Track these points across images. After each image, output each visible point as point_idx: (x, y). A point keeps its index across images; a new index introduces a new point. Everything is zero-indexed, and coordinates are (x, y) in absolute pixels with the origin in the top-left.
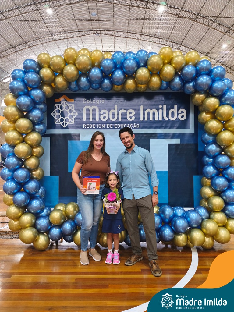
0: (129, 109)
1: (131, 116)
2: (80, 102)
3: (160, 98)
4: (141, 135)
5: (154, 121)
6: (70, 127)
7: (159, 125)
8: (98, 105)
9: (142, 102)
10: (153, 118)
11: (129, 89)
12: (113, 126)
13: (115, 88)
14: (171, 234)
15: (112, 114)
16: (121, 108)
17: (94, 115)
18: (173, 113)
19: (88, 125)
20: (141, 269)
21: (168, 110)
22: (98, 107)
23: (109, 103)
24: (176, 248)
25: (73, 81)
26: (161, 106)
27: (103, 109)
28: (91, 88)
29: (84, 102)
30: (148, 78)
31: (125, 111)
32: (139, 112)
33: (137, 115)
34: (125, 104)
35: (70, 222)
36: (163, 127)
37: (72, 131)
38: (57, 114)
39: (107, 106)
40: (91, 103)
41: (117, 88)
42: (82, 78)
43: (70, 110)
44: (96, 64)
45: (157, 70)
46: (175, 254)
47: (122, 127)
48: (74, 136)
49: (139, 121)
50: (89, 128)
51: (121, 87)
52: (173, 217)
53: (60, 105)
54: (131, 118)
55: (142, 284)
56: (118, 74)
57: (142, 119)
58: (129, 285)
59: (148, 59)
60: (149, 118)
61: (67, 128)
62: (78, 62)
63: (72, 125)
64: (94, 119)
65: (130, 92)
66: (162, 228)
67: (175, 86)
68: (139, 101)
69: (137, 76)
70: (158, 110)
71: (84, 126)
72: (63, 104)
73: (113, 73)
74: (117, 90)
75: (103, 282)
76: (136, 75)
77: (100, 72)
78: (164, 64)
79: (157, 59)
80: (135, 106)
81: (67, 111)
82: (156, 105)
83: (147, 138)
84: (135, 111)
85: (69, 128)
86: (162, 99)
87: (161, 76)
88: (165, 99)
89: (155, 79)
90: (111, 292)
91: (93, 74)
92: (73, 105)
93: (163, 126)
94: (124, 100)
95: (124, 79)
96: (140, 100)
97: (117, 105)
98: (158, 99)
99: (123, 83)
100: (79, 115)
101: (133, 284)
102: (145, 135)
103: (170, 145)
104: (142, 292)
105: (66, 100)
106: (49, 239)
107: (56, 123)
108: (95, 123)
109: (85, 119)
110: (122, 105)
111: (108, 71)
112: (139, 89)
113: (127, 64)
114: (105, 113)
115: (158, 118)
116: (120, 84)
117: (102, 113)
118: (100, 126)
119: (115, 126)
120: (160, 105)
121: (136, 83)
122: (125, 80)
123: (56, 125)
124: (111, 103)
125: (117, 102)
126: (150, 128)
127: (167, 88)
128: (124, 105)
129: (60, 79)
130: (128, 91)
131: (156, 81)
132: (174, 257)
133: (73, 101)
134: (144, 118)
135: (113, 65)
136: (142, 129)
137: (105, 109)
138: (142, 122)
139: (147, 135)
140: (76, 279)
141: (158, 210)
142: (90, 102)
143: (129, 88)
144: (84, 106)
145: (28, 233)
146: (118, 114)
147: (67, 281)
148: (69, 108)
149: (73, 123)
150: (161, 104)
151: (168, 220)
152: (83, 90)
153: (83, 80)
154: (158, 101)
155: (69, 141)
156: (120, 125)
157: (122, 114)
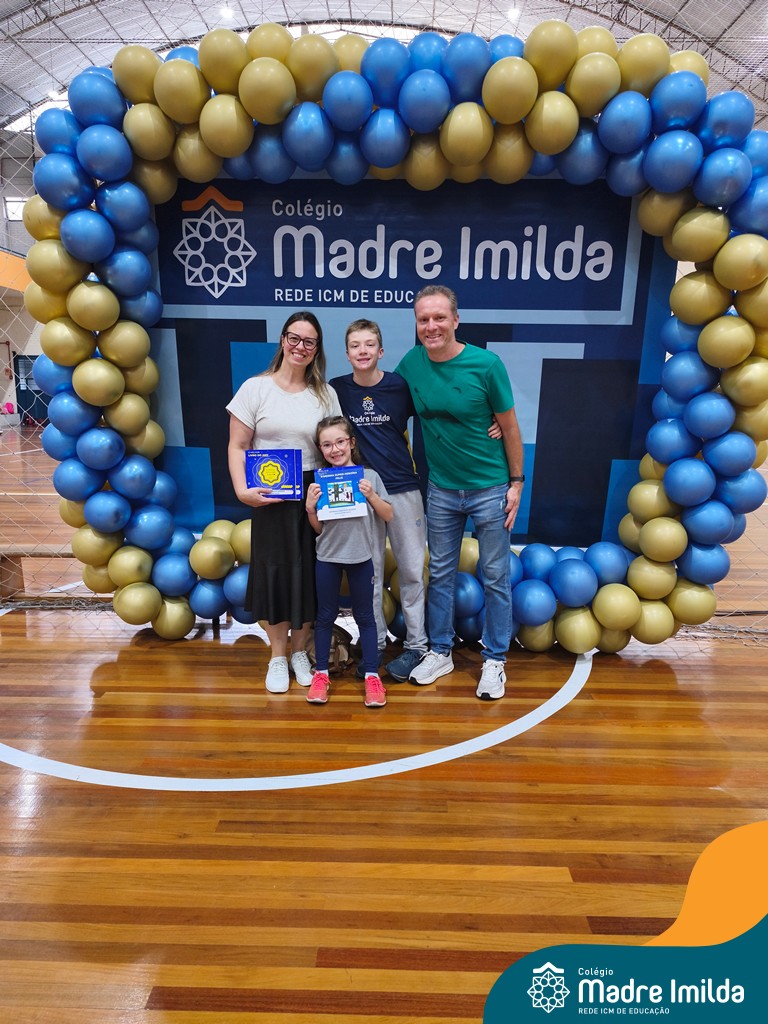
0: (423, 240)
1: (427, 264)
12: (371, 296)
15: (368, 257)
16: (396, 233)
31: (410, 246)
38: (191, 252)
47: (399, 299)
49: (456, 279)
53: (199, 221)
54: (428, 269)
57: (464, 275)
60: (487, 271)
64: (309, 270)
65: (427, 189)
72: (208, 218)
80: (443, 228)
84: (442, 245)
92: (241, 222)
97: (384, 223)
99: (402, 159)
105: (218, 205)
106: (193, 612)
107: (188, 282)
108: (311, 284)
114: (346, 252)
117: (333, 251)
119: (376, 296)
130: (419, 186)
133: (240, 209)
134: (472, 272)
137: (344, 239)
138: (465, 283)
143: (422, 175)
145: (137, 597)
146: (387, 256)
148: (227, 232)
149: (243, 282)
156: (394, 294)
157: (398, 256)
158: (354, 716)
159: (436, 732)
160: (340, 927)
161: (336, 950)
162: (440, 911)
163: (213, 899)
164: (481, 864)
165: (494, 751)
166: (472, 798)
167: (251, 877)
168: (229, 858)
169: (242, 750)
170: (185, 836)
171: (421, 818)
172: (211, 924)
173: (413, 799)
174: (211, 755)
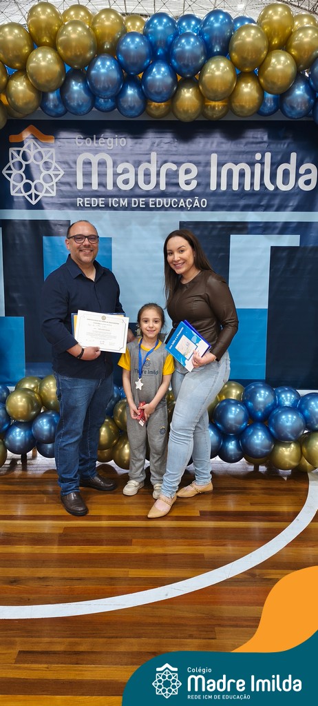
0: (184, 163)
1: (187, 179)
2: (68, 142)
3: (259, 136)
4: (211, 226)
5: (242, 194)
6: (47, 204)
7: (252, 201)
8: (111, 152)
9: (215, 145)
10: (240, 184)
11: (186, 112)
12: (147, 204)
13: (151, 109)
14: (267, 442)
15: (145, 175)
16: (165, 158)
17: (102, 175)
18: (286, 173)
19: (87, 201)
20: (200, 512)
21: (275, 167)
22: (111, 155)
23: (138, 146)
24: (278, 472)
25: (52, 91)
26: (258, 156)
27: (123, 162)
28: (94, 109)
29: (79, 143)
30: (229, 85)
31: (174, 167)
32: (207, 169)
33: (204, 176)
34: (174, 149)
35: (50, 416)
36: (262, 206)
37: (51, 214)
38: (15, 172)
39: (132, 154)
40: (96, 145)
41: (158, 108)
42: (74, 83)
43: (46, 163)
44: (107, 46)
45: (253, 64)
46: (275, 485)
47: (167, 205)
48: (55, 225)
49: (207, 191)
50: (91, 208)
51: (165, 105)
52: (273, 409)
53: (22, 150)
55: (201, 539)
56: (160, 74)
57: (213, 187)
58: (174, 540)
59: (232, 35)
60: (229, 185)
61: (39, 206)
62: (62, 41)
63: (50, 200)
64: (102, 184)
65: (188, 120)
66: (248, 430)
67: (295, 106)
68: (206, 143)
69: (204, 79)
70: (252, 164)
71: (79, 201)
72: (29, 147)
73: (147, 70)
74: (156, 113)
75: (120, 535)
76: (201, 76)
77: (116, 66)
78: (271, 49)
79: (255, 35)
80: (199, 154)
81: (38, 165)
82: (247, 153)
83: (224, 233)
84: (197, 166)
85: (45, 206)
86: (262, 138)
87: (262, 81)
88: (269, 137)
89: (247, 86)
90: (137, 552)
91: (98, 71)
92: (53, 151)
93: (262, 204)
94: (172, 139)
96: (210, 140)
97: (156, 151)
98: (253, 138)
99: (172, 97)
100: (67, 174)
101: (181, 538)
102: (220, 226)
103: (275, 250)
104: (200, 553)
105: (35, 138)
106: (6, 448)
107: (13, 193)
108: (104, 194)
109: (80, 186)
110: (167, 152)
111: (134, 64)
112: (209, 113)
113: (180, 47)
114: (128, 172)
115: (252, 184)
116: (164, 99)
117: (119, 170)
118: (116, 202)
119: (151, 203)
120: (257, 152)
121: (202, 97)
122: (175, 89)
123: (15, 200)
124: (142, 146)
125: (155, 145)
126: (232, 208)
127: (276, 111)
128: (171, 151)
129: (21, 84)
130: (183, 117)
131: (249, 94)
132: (272, 489)
133: (53, 141)
134: (219, 185)
135: (148, 50)
136: (212, 210)
137: (128, 162)
138: (214, 193)
139: (224, 226)
140: (66, 528)
141: (240, 394)
142: (93, 143)
143: (186, 109)
144: (79, 154)
146: (158, 174)
147: (46, 531)
148: (42, 157)
149: (54, 194)
150: (260, 149)
151: (263, 414)
152: (76, 114)
153: (76, 87)
154: (253, 143)
155: (44, 238)
156: (163, 201)
157: (166, 175)
165: (251, 574)
166: (236, 623)
168: (26, 693)
171: (193, 645)
173: (186, 625)
174: (15, 581)
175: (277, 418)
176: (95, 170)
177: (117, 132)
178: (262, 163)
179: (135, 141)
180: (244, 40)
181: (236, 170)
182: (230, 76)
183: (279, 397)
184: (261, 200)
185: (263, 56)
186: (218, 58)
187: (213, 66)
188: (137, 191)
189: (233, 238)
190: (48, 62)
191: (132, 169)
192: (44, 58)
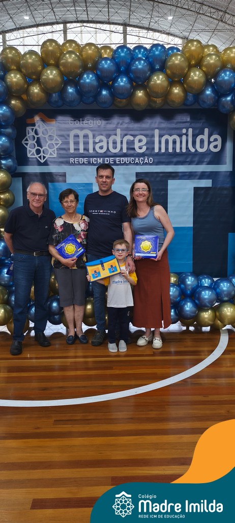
0: (138, 135)
1: (140, 146)
2: (64, 123)
3: (184, 118)
4: (155, 175)
5: (175, 154)
6: (51, 162)
7: (181, 159)
8: (92, 129)
9: (156, 124)
10: (173, 148)
11: (138, 105)
12: (115, 161)
13: (117, 103)
14: (194, 309)
15: (113, 143)
16: (125, 132)
17: (86, 143)
18: (202, 141)
19: (77, 160)
21: (195, 137)
22: (92, 131)
23: (108, 125)
25: (55, 93)
26: (184, 131)
27: (99, 135)
28: (81, 103)
29: (71, 123)
30: (166, 88)
31: (131, 138)
32: (153, 139)
33: (150, 144)
34: (132, 127)
36: (188, 162)
37: (53, 169)
38: (30, 142)
39: (104, 130)
40: (82, 125)
41: (121, 102)
42: (69, 88)
43: (50, 136)
44: (90, 65)
45: (180, 76)
46: (200, 336)
47: (128, 162)
48: (57, 175)
49: (153, 153)
50: (79, 164)
51: (126, 101)
52: (197, 288)
53: (35, 128)
54: (140, 148)
56: (122, 82)
57: (156, 150)
59: (166, 59)
60: (167, 149)
61: (46, 164)
62: (62, 63)
63: (53, 160)
64: (86, 149)
65: (140, 109)
66: (181, 302)
67: (206, 101)
68: (152, 123)
69: (150, 85)
70: (180, 136)
71: (72, 160)
72: (39, 126)
73: (115, 80)
74: (120, 105)
76: (148, 82)
77: (95, 78)
78: (190, 67)
79: (180, 59)
80: (147, 130)
81: (45, 138)
82: (178, 129)
83: (164, 179)
84: (146, 137)
85: (49, 163)
86: (187, 119)
87: (185, 86)
88: (191, 119)
89: (176, 89)
91: (85, 81)
92: (54, 128)
93: (188, 160)
94: (129, 121)
95: (131, 90)
96: (154, 121)
97: (120, 128)
98: (181, 119)
99: (131, 95)
100: (63, 143)
102: (161, 175)
103: (196, 189)
105: (43, 121)
107: (29, 155)
108: (87, 155)
109: (72, 151)
110: (127, 129)
111: (107, 76)
112: (153, 105)
113: (135, 66)
114: (102, 141)
115: (181, 148)
116: (125, 97)
117: (97, 140)
118: (95, 160)
119: (117, 161)
120: (183, 128)
121: (148, 95)
123: (30, 160)
124: (110, 125)
125: (119, 124)
126: (168, 163)
127: (194, 103)
128: (130, 128)
129: (36, 89)
130: (136, 108)
131: (177, 93)
132: (198, 339)
133: (54, 123)
134: (160, 149)
135: (115, 68)
136: (156, 165)
137: (102, 135)
138: (157, 154)
139: (164, 175)
141: (176, 280)
142: (80, 123)
143: (139, 103)
144: (71, 130)
146: (122, 143)
148: (48, 132)
149: (55, 156)
150: (185, 126)
151: (191, 292)
152: (69, 106)
153: (70, 90)
154: (181, 122)
155: (49, 184)
156: (125, 159)
157: (127, 143)
158: (114, 367)
159: (156, 374)
160: (121, 466)
161: (120, 477)
162: (168, 457)
163: (57, 457)
164: (185, 434)
165: (184, 381)
166: (177, 404)
167: (74, 445)
168: (62, 438)
169: (61, 386)
170: (38, 428)
171: (153, 414)
172: (58, 469)
173: (148, 406)
174: (45, 389)
175: (200, 293)
176: (81, 140)
177: (95, 117)
178: (187, 135)
179: (106, 122)
180: (174, 62)
181: (171, 139)
182: (166, 84)
183: (200, 282)
184: (186, 158)
185: (185, 71)
186: (158, 73)
187: (155, 78)
188: (109, 153)
189: (170, 182)
190: (54, 75)
191: (105, 140)
192: (51, 73)
